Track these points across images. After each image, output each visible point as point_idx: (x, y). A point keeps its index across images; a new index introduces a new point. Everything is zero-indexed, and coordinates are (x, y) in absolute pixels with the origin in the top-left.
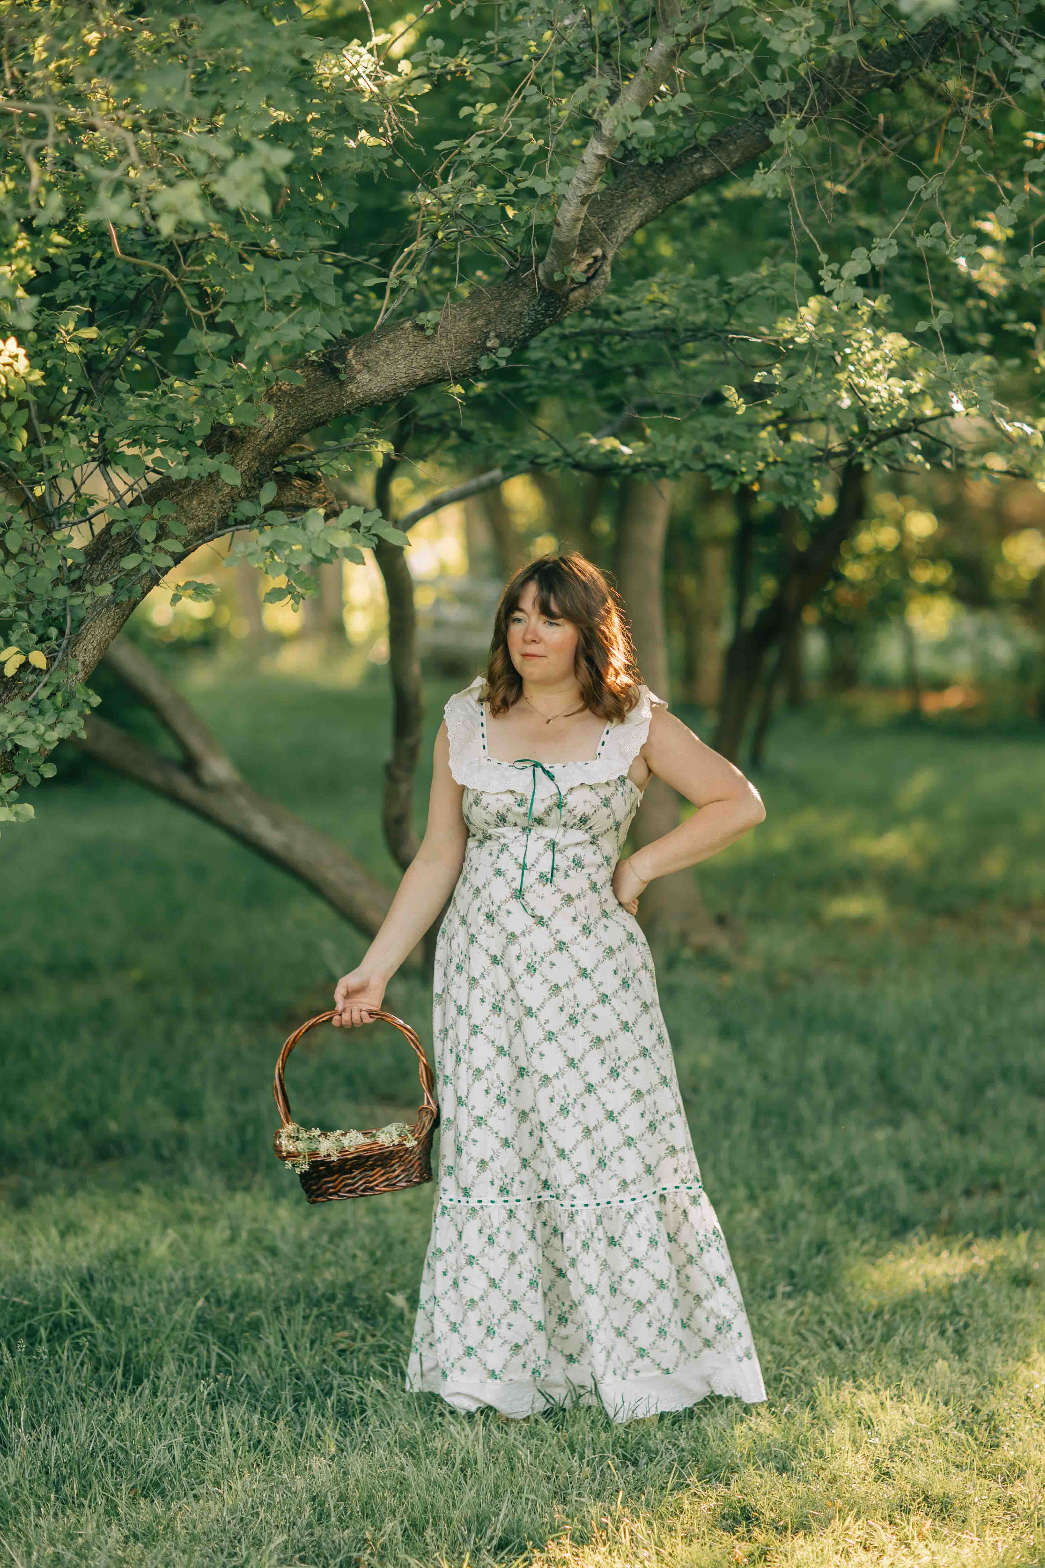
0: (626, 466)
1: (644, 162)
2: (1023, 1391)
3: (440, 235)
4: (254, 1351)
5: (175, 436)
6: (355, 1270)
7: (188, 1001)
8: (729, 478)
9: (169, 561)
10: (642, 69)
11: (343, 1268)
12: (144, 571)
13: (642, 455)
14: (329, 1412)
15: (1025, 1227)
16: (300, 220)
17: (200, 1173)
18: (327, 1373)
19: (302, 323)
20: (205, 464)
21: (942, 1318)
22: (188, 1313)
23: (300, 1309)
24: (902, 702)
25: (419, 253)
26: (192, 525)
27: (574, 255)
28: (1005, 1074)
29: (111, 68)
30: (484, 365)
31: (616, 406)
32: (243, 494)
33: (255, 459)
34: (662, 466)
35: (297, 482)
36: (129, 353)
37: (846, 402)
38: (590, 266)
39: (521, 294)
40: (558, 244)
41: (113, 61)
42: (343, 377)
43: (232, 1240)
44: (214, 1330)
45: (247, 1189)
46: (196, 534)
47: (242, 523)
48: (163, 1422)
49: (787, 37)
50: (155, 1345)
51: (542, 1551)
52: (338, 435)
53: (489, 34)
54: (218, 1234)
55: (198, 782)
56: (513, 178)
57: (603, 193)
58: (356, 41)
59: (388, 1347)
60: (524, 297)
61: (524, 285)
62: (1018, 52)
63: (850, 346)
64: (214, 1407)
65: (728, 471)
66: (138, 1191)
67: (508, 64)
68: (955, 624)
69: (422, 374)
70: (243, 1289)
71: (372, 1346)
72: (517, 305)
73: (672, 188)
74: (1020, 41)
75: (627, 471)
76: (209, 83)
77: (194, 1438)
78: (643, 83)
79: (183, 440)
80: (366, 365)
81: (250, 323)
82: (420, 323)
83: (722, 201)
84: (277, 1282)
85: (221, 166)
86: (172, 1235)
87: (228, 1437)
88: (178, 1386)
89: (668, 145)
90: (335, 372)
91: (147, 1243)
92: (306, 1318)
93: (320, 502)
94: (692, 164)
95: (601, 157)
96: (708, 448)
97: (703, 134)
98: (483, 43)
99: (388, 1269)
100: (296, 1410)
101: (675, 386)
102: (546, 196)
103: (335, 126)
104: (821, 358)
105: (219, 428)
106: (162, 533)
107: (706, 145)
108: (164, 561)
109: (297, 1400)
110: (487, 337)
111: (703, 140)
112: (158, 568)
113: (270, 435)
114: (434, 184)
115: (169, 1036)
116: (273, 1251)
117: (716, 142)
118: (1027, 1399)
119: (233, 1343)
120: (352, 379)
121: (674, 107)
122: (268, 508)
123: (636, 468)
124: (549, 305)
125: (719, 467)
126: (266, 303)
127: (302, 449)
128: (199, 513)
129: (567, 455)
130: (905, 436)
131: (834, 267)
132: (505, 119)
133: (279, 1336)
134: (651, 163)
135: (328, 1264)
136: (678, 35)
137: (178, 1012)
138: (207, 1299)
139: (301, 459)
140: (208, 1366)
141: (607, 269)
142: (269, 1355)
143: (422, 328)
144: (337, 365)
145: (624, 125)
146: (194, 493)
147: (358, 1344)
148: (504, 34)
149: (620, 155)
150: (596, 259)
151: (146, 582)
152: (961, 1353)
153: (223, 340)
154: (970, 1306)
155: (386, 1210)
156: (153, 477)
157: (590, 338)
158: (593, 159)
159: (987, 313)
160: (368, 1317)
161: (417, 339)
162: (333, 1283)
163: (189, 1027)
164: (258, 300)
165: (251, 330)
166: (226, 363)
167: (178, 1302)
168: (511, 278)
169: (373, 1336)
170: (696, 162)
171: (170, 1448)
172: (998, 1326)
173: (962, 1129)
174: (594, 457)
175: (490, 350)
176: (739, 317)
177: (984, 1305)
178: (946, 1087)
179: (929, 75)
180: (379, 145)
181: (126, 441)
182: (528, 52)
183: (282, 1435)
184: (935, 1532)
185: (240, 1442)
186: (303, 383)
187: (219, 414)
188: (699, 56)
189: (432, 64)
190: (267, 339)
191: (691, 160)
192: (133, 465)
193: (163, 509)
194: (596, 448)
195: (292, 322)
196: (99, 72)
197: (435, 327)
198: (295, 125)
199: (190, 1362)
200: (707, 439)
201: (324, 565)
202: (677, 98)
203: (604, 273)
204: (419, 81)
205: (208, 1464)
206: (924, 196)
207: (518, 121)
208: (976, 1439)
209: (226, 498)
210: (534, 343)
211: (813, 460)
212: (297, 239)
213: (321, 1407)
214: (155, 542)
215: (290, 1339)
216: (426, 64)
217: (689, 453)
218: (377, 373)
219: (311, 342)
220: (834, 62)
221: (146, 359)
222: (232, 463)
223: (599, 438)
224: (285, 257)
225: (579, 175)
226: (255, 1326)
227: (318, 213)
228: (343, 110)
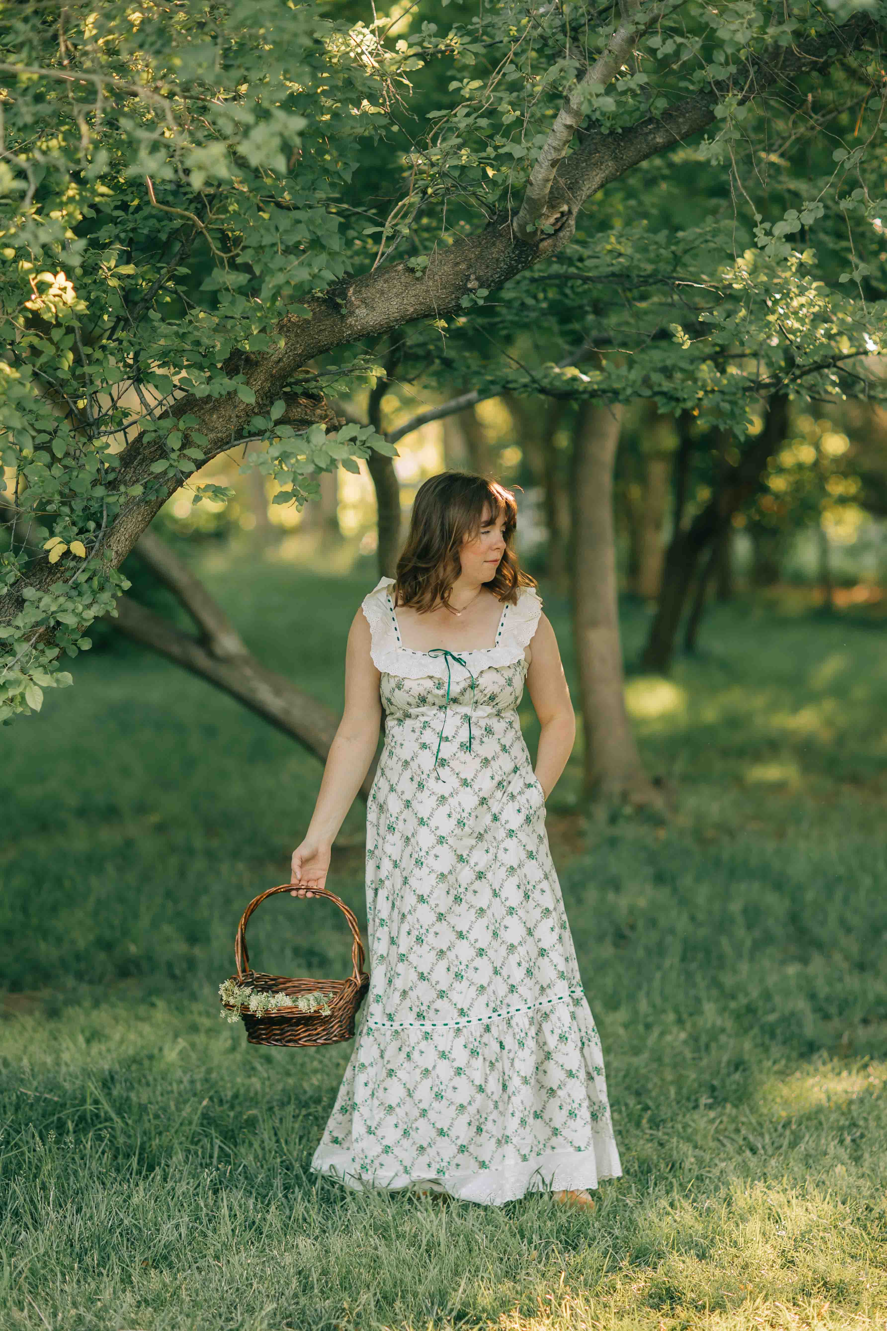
0: (585, 392)
1: (605, 131)
3: (430, 191)
4: (251, 1145)
5: (199, 359)
7: (198, 842)
8: (673, 404)
9: (192, 466)
10: (606, 52)
11: (328, 1074)
12: (171, 474)
13: (598, 383)
14: (314, 1198)
16: (310, 177)
19: (310, 265)
20: (224, 384)
21: (841, 1129)
22: (195, 1110)
23: (291, 1109)
24: (816, 597)
25: (411, 205)
26: (212, 436)
27: (544, 210)
29: (152, 44)
30: (465, 303)
31: (577, 339)
32: (256, 411)
33: (266, 380)
34: (616, 393)
35: (303, 401)
36: (161, 287)
37: (775, 340)
38: (557, 220)
39: (498, 243)
40: (530, 199)
41: (153, 38)
42: (344, 311)
43: (234, 1049)
44: (217, 1126)
46: (216, 443)
47: (255, 435)
48: (171, 1204)
49: (732, 27)
50: (166, 1137)
51: (495, 1323)
52: (339, 361)
53: (475, 20)
54: (222, 1043)
55: (211, 654)
56: (493, 143)
57: (570, 158)
58: (360, 23)
60: (500, 246)
61: (501, 235)
63: (780, 292)
64: (216, 1192)
65: (671, 398)
66: (153, 1005)
67: (490, 45)
68: (862, 530)
69: (412, 310)
70: (242, 1091)
72: (494, 252)
73: (629, 154)
75: (586, 396)
76: (236, 58)
77: (198, 1218)
78: (606, 64)
79: (206, 363)
80: (363, 301)
81: (266, 265)
82: (411, 266)
83: (671, 165)
84: (271, 1086)
85: (246, 131)
86: (182, 1043)
87: (227, 1218)
88: (185, 1173)
89: (626, 117)
90: (337, 307)
91: (161, 1050)
92: (295, 1117)
93: (323, 418)
94: (647, 134)
95: (569, 127)
96: (656, 377)
97: (656, 108)
98: (469, 27)
100: (286, 1196)
101: (627, 323)
102: (521, 159)
103: (342, 97)
104: (755, 302)
105: (237, 353)
106: (186, 443)
107: (659, 117)
108: (187, 466)
109: (287, 1187)
110: (468, 279)
111: (657, 113)
112: (182, 472)
113: (280, 360)
114: (426, 147)
115: (182, 873)
116: (268, 1059)
117: (667, 115)
119: (233, 1137)
120: (352, 313)
121: (633, 85)
122: (278, 423)
123: (594, 394)
124: (521, 252)
125: (664, 394)
126: (280, 247)
127: (308, 372)
128: (218, 425)
129: (534, 381)
130: (825, 371)
131: (767, 225)
132: (487, 92)
133: (272, 1132)
134: (612, 132)
135: (315, 1071)
136: (637, 23)
137: (190, 851)
138: (211, 1099)
139: (307, 381)
140: (211, 1157)
141: (572, 222)
142: (263, 1149)
143: (412, 270)
144: (339, 301)
145: (589, 101)
146: (214, 409)
148: (488, 19)
149: (585, 125)
150: (562, 214)
151: (171, 484)
152: (857, 1160)
153: (242, 278)
154: (866, 1119)
156: (179, 394)
157: (556, 281)
158: (562, 129)
161: (408, 280)
162: (319, 1088)
163: (199, 864)
164: (273, 245)
165: (267, 271)
166: (244, 298)
167: (186, 1102)
168: (490, 229)
170: (651, 132)
171: (177, 1226)
173: (861, 967)
174: (557, 383)
175: (471, 290)
176: (685, 265)
177: (878, 1118)
178: (848, 930)
179: (852, 61)
180: (379, 113)
181: (157, 363)
182: (509, 35)
183: (273, 1217)
184: (832, 1313)
185: (237, 1223)
186: (309, 316)
187: (237, 341)
188: (655, 41)
189: (426, 44)
190: (280, 278)
191: (646, 130)
192: (162, 384)
193: (187, 422)
194: (559, 375)
195: (302, 264)
196: (141, 46)
197: (424, 270)
198: (308, 95)
199: (196, 1153)
200: (655, 370)
201: (324, 473)
202: (635, 77)
203: (569, 226)
204: (414, 58)
205: (209, 1241)
206: (847, 166)
207: (498, 94)
208: (869, 1234)
209: (242, 414)
210: (508, 285)
211: (745, 389)
212: (307, 192)
213: (307, 1194)
214: (180, 450)
215: (282, 1134)
216: (420, 44)
217: (639, 382)
218: (373, 309)
219: (317, 281)
220: (770, 49)
221: (176, 292)
222: (247, 383)
223: (561, 367)
224: (296, 208)
225: (550, 142)
226: (252, 1123)
227: (326, 171)
228: (349, 83)
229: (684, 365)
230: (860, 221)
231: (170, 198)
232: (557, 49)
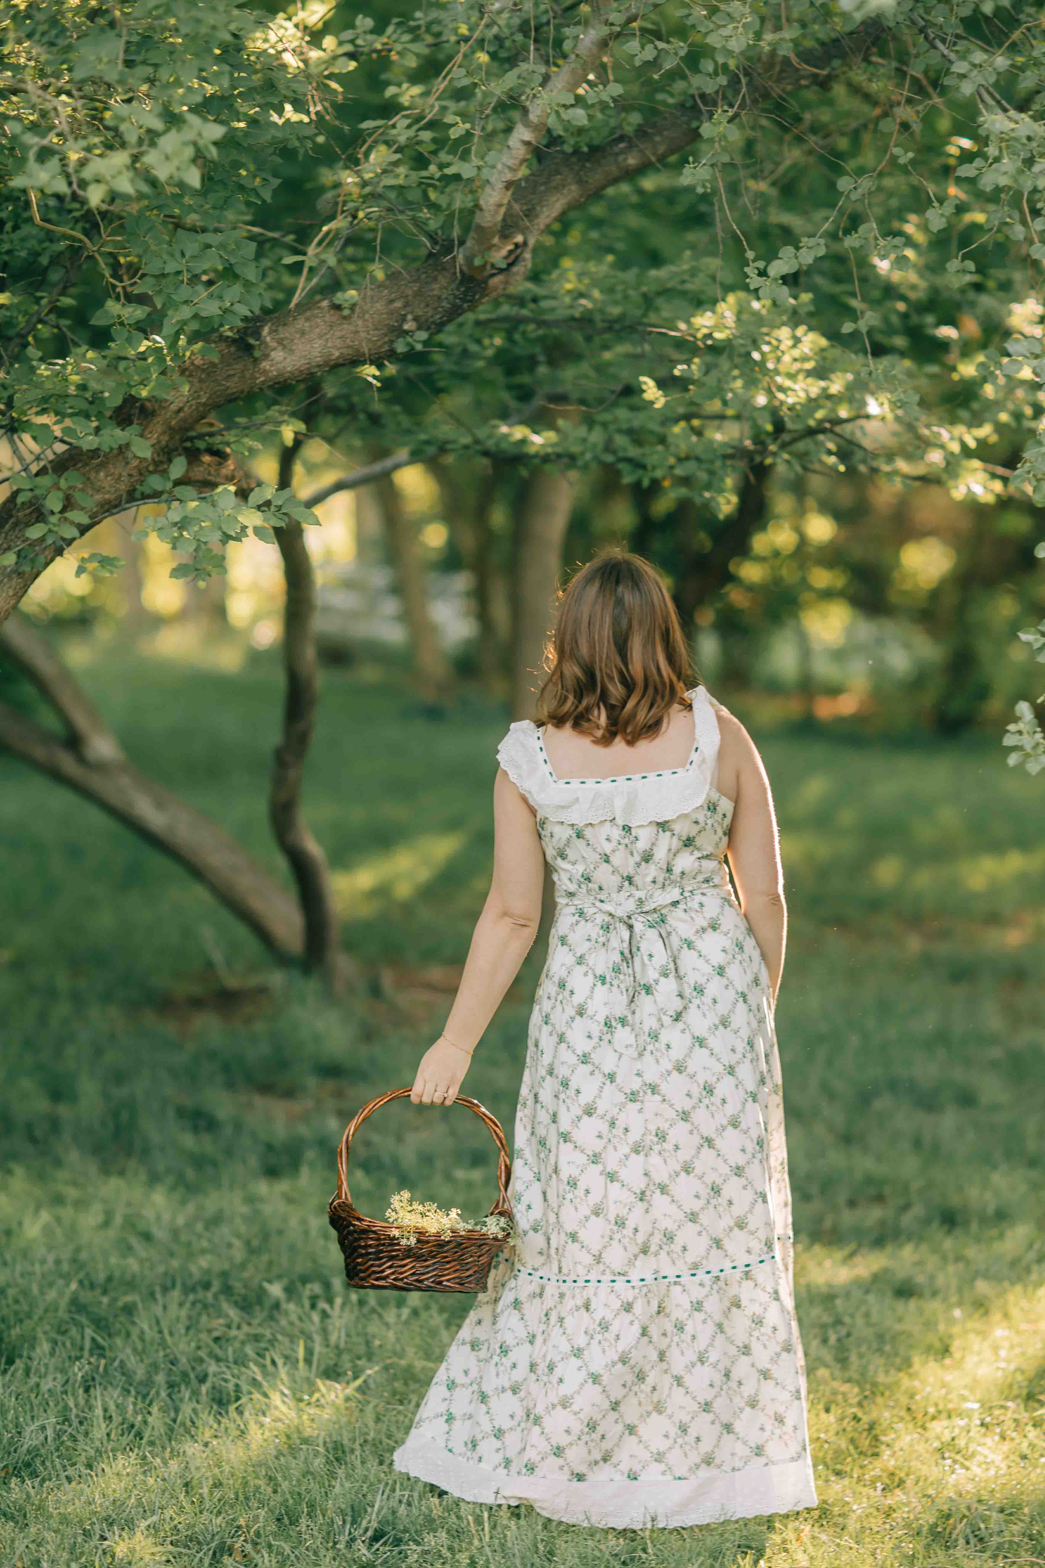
0: (536, 456)
1: (568, 149)
2: (904, 1400)
3: (361, 214)
4: (128, 1335)
5: (85, 406)
6: (231, 1259)
7: (62, 982)
8: (640, 472)
9: (75, 532)
10: (573, 57)
11: (219, 1256)
12: (50, 541)
13: (553, 445)
14: (204, 1398)
15: (909, 1239)
16: (222, 194)
17: (74, 1156)
18: (201, 1361)
19: (221, 298)
20: (115, 436)
21: (824, 1326)
22: (61, 1294)
23: (176, 1294)
24: (792, 708)
25: (337, 232)
26: (98, 497)
27: (496, 240)
28: (893, 1085)
29: (43, 34)
30: (401, 347)
31: (524, 394)
32: (151, 468)
33: (164, 433)
34: (572, 458)
35: (207, 459)
36: (40, 321)
37: (761, 400)
38: (511, 252)
39: (440, 278)
40: (480, 228)
41: (45, 27)
42: (257, 354)
43: (106, 1224)
44: (88, 1313)
45: (121, 1173)
46: (102, 506)
47: (149, 497)
48: (36, 1402)
49: (725, 32)
50: (28, 1324)
51: (418, 1544)
52: (251, 412)
53: (418, 14)
54: (91, 1218)
55: (81, 759)
56: (437, 160)
57: (526, 179)
58: (281, 15)
59: (263, 1336)
60: (443, 280)
61: (444, 269)
62: (952, 56)
63: (769, 343)
64: (87, 1390)
65: (638, 465)
66: (9, 1172)
67: (435, 45)
68: (849, 632)
69: (337, 354)
70: (117, 1274)
71: (248, 1335)
72: (436, 289)
73: (596, 177)
74: (955, 44)
75: (537, 461)
76: (138, 53)
77: (67, 1420)
78: (573, 72)
79: (93, 409)
80: (280, 342)
81: (169, 297)
82: (337, 302)
83: (641, 192)
84: (152, 1268)
85: (151, 137)
86: (45, 1216)
87: (101, 1420)
88: (51, 1368)
89: (593, 133)
90: (249, 348)
91: (20, 1224)
92: (181, 1305)
93: (230, 479)
94: (617, 154)
95: (527, 143)
96: (621, 441)
97: (629, 124)
98: (412, 23)
99: (265, 1258)
100: (169, 1395)
101: (587, 377)
102: (470, 180)
103: (262, 101)
104: (740, 355)
105: (130, 400)
106: (68, 504)
107: (631, 134)
108: (70, 532)
109: (171, 1385)
110: (404, 319)
111: (629, 130)
112: (63, 539)
113: (180, 410)
114: (357, 162)
115: (43, 1018)
116: (147, 1237)
117: (641, 132)
118: (909, 1409)
119: (107, 1327)
120: (266, 356)
121: (605, 97)
122: (178, 483)
123: (546, 459)
124: (468, 289)
125: (629, 460)
126: (186, 277)
127: (211, 425)
128: (106, 484)
129: (477, 442)
130: (821, 437)
131: (761, 264)
132: (431, 100)
133: (154, 1321)
134: (576, 152)
135: (203, 1251)
136: (612, 24)
137: (51, 994)
138: (81, 1282)
139: (211, 435)
140: (82, 1349)
141: (528, 255)
142: (142, 1340)
143: (338, 308)
144: (252, 341)
145: (557, 112)
146: (102, 465)
147: (234, 1332)
148: (434, 14)
149: (544, 142)
150: (517, 246)
151: (48, 553)
152: (843, 1361)
153: (139, 312)
154: (852, 1316)
155: (261, 1200)
156: (60, 448)
157: (506, 325)
158: (519, 145)
159: (905, 316)
160: (246, 1306)
161: (334, 319)
162: (208, 1272)
163: (62, 1009)
164: (179, 273)
165: (170, 303)
166: (141, 335)
167: (51, 1285)
168: (431, 262)
169: (249, 1324)
170: (622, 152)
171: (43, 1428)
172: (881, 1337)
173: (847, 1139)
174: (504, 446)
175: (407, 332)
176: (657, 310)
177: (867, 1315)
178: (831, 1096)
179: (859, 76)
180: (301, 122)
181: (34, 410)
182: (456, 34)
183: (156, 1419)
184: (813, 1538)
185: (113, 1425)
186: (215, 358)
187: (131, 387)
188: (633, 46)
189: (359, 42)
190: (186, 312)
191: (616, 149)
192: (41, 434)
193: (70, 480)
194: (506, 436)
195: (211, 296)
196: (29, 36)
197: (353, 308)
198: (222, 98)
199: (64, 1344)
200: (620, 431)
201: (231, 542)
202: (609, 87)
203: (524, 260)
204: (344, 59)
205: (81, 1446)
206: (854, 196)
207: (444, 103)
208: (856, 1448)
209: (134, 472)
210: (450, 327)
211: (725, 457)
212: (217, 212)
213: (195, 1393)
214: (61, 512)
215: (164, 1325)
216: (352, 42)
217: (600, 446)
218: (292, 351)
219: (228, 316)
220: (764, 58)
221: (57, 327)
222: (142, 436)
223: (510, 425)
224: (204, 230)
225: (504, 160)
226: (129, 1310)
227: (242, 188)
228: (270, 86)
229: (654, 427)
230: (864, 263)
231: (53, 216)
232: (514, 52)
